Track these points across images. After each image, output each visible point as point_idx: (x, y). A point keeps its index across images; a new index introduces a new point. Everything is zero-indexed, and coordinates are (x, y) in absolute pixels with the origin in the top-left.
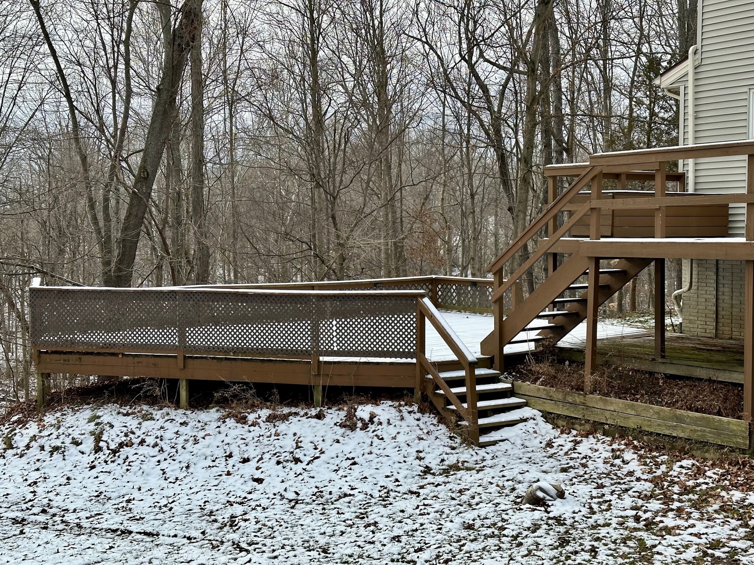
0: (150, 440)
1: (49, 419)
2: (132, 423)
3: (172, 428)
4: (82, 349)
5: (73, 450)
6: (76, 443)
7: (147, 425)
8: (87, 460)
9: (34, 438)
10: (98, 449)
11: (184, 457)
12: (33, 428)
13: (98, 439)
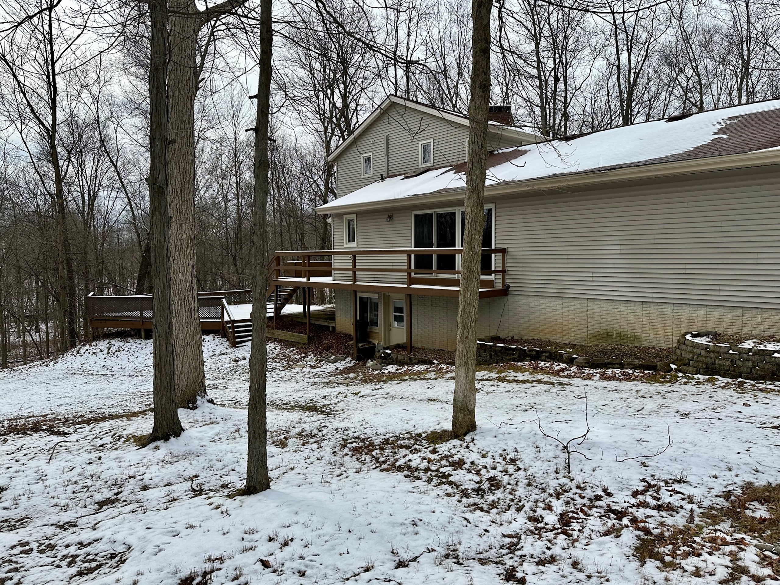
0: (126, 349)
1: (94, 343)
2: (122, 344)
3: (135, 345)
4: (106, 318)
5: (100, 353)
6: (101, 351)
7: (127, 344)
8: (104, 356)
9: (87, 350)
10: (109, 353)
11: (137, 354)
12: (88, 347)
13: (109, 349)
